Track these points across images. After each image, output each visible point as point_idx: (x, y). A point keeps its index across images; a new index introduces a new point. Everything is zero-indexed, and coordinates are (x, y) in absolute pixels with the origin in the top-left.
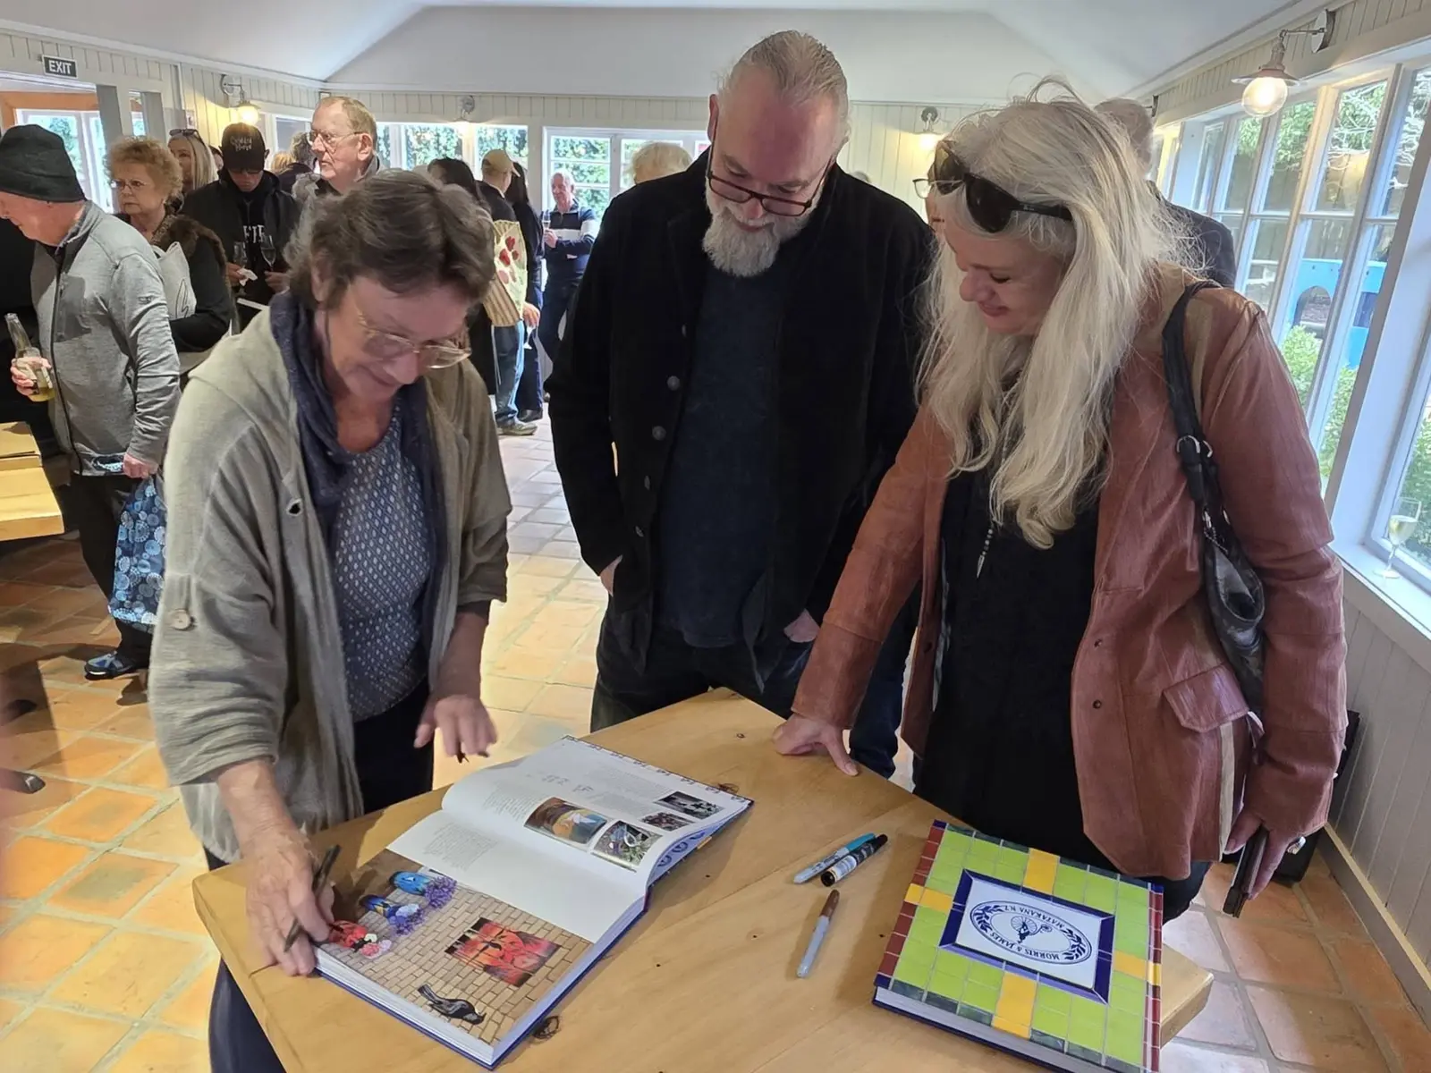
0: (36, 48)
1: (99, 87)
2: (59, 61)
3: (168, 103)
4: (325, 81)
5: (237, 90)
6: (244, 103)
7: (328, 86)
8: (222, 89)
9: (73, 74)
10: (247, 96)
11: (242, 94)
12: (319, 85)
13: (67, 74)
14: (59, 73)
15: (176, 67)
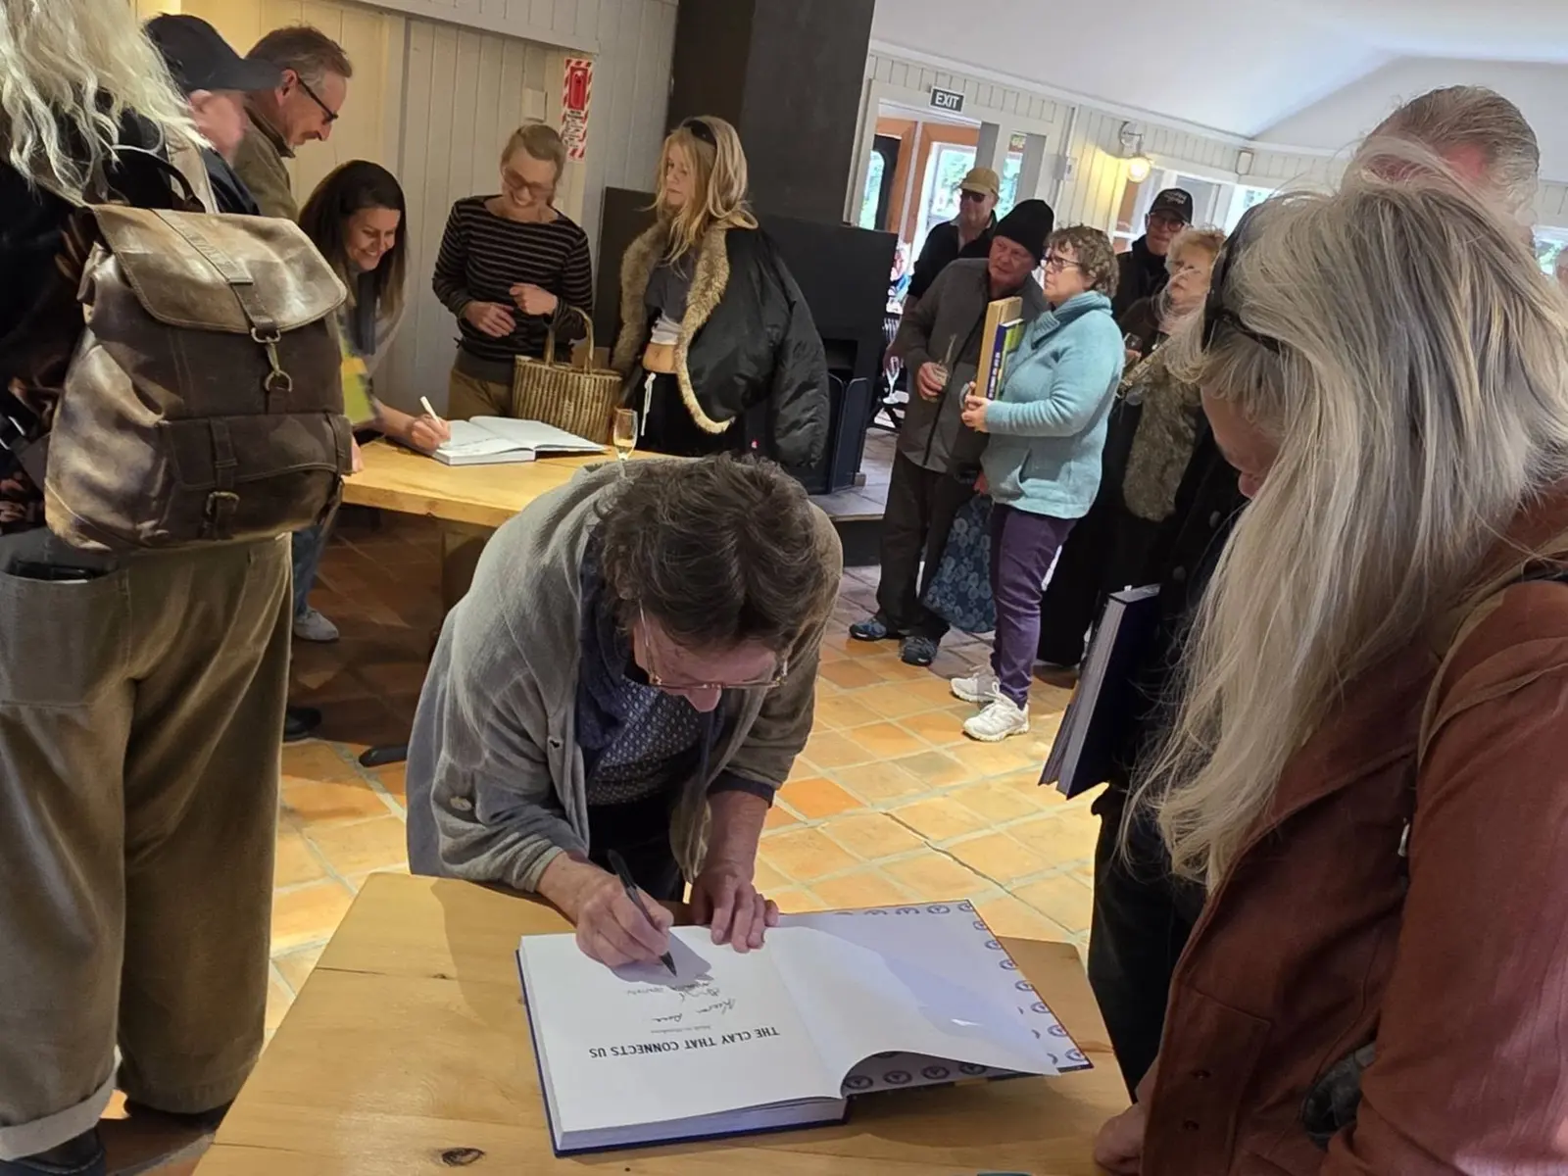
0: (929, 78)
1: (984, 124)
2: (948, 93)
3: (1051, 148)
4: (1252, 139)
5: (1137, 138)
6: (1138, 154)
7: (1253, 145)
8: (1120, 138)
9: (959, 107)
10: (1144, 148)
11: (1139, 145)
12: (1241, 142)
13: (951, 108)
14: (945, 106)
15: (1074, 109)
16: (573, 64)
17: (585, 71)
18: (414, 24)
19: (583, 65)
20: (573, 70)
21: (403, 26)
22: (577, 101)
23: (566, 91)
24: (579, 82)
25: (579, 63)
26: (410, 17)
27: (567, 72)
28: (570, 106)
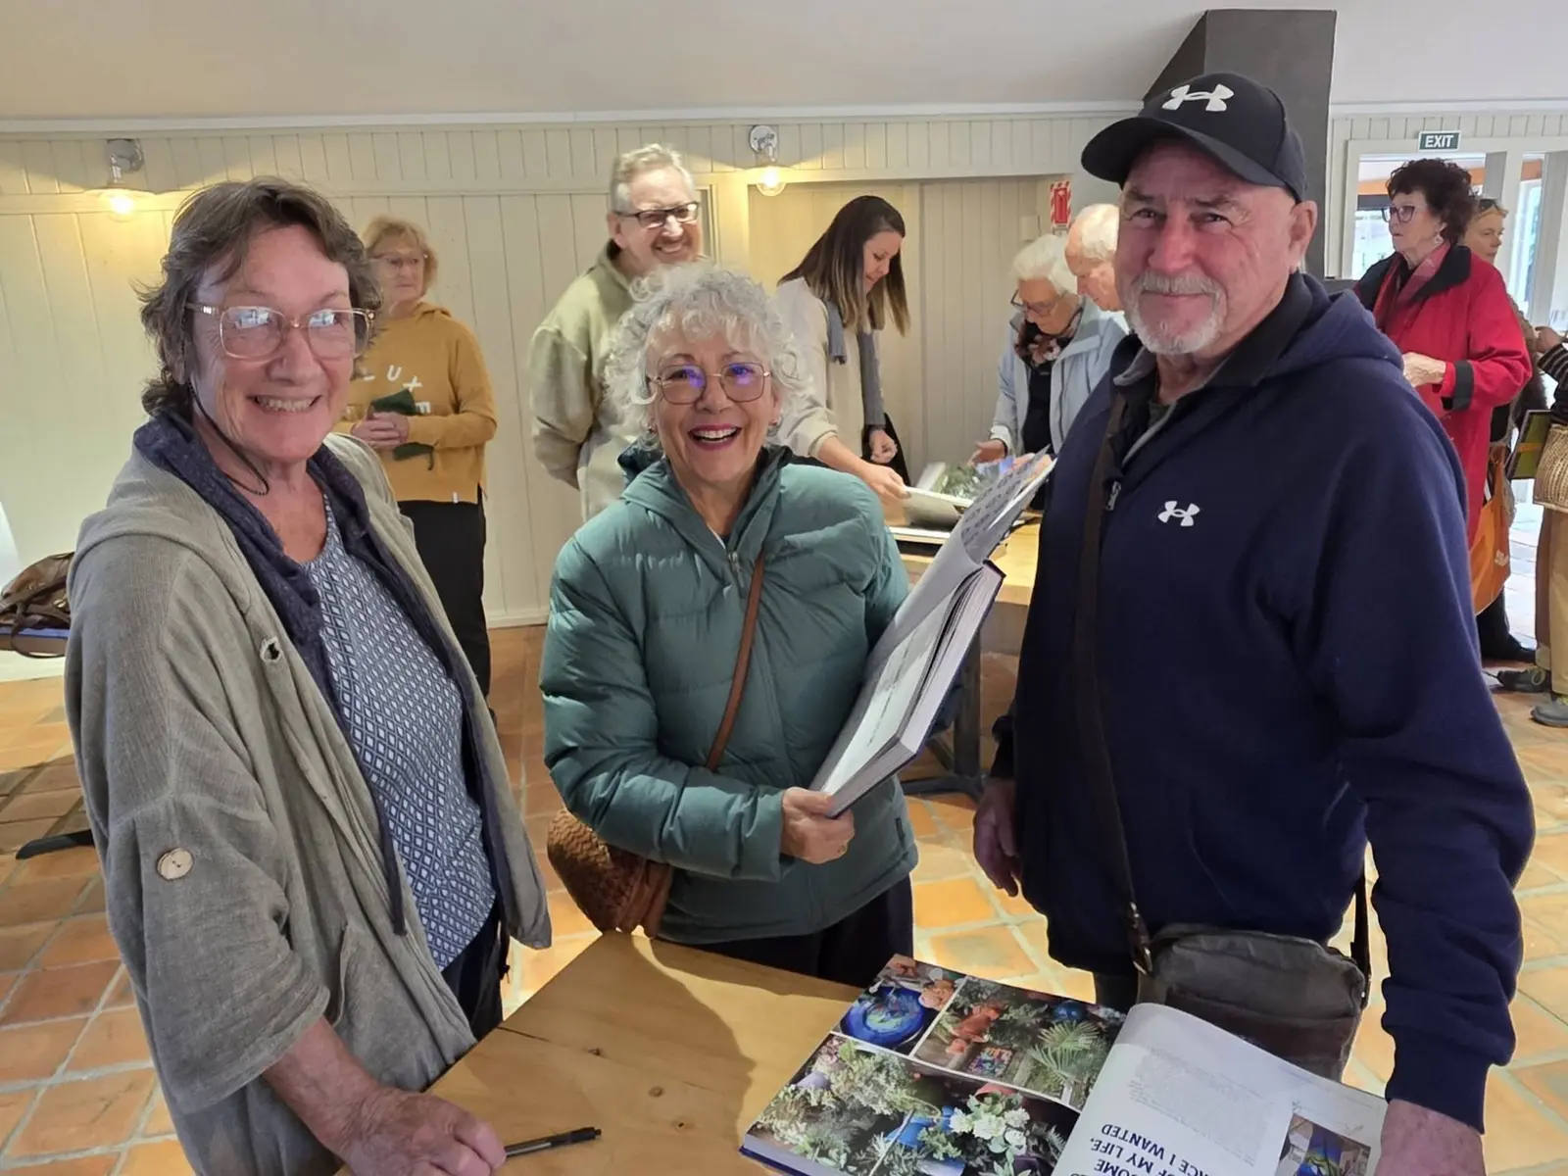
0: (1416, 126)
1: (1489, 156)
2: (1439, 134)
9: (1454, 145)
13: (1445, 147)
14: (1437, 147)
16: (1055, 187)
17: (1065, 189)
18: (926, 188)
19: (1063, 186)
20: (1057, 191)
21: (917, 195)
22: (1061, 218)
23: (1052, 211)
24: (1061, 199)
25: (1060, 185)
26: (923, 183)
27: (1052, 194)
28: (1057, 222)
